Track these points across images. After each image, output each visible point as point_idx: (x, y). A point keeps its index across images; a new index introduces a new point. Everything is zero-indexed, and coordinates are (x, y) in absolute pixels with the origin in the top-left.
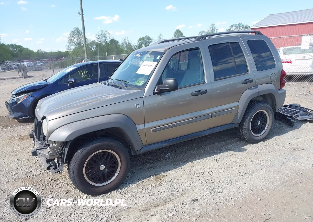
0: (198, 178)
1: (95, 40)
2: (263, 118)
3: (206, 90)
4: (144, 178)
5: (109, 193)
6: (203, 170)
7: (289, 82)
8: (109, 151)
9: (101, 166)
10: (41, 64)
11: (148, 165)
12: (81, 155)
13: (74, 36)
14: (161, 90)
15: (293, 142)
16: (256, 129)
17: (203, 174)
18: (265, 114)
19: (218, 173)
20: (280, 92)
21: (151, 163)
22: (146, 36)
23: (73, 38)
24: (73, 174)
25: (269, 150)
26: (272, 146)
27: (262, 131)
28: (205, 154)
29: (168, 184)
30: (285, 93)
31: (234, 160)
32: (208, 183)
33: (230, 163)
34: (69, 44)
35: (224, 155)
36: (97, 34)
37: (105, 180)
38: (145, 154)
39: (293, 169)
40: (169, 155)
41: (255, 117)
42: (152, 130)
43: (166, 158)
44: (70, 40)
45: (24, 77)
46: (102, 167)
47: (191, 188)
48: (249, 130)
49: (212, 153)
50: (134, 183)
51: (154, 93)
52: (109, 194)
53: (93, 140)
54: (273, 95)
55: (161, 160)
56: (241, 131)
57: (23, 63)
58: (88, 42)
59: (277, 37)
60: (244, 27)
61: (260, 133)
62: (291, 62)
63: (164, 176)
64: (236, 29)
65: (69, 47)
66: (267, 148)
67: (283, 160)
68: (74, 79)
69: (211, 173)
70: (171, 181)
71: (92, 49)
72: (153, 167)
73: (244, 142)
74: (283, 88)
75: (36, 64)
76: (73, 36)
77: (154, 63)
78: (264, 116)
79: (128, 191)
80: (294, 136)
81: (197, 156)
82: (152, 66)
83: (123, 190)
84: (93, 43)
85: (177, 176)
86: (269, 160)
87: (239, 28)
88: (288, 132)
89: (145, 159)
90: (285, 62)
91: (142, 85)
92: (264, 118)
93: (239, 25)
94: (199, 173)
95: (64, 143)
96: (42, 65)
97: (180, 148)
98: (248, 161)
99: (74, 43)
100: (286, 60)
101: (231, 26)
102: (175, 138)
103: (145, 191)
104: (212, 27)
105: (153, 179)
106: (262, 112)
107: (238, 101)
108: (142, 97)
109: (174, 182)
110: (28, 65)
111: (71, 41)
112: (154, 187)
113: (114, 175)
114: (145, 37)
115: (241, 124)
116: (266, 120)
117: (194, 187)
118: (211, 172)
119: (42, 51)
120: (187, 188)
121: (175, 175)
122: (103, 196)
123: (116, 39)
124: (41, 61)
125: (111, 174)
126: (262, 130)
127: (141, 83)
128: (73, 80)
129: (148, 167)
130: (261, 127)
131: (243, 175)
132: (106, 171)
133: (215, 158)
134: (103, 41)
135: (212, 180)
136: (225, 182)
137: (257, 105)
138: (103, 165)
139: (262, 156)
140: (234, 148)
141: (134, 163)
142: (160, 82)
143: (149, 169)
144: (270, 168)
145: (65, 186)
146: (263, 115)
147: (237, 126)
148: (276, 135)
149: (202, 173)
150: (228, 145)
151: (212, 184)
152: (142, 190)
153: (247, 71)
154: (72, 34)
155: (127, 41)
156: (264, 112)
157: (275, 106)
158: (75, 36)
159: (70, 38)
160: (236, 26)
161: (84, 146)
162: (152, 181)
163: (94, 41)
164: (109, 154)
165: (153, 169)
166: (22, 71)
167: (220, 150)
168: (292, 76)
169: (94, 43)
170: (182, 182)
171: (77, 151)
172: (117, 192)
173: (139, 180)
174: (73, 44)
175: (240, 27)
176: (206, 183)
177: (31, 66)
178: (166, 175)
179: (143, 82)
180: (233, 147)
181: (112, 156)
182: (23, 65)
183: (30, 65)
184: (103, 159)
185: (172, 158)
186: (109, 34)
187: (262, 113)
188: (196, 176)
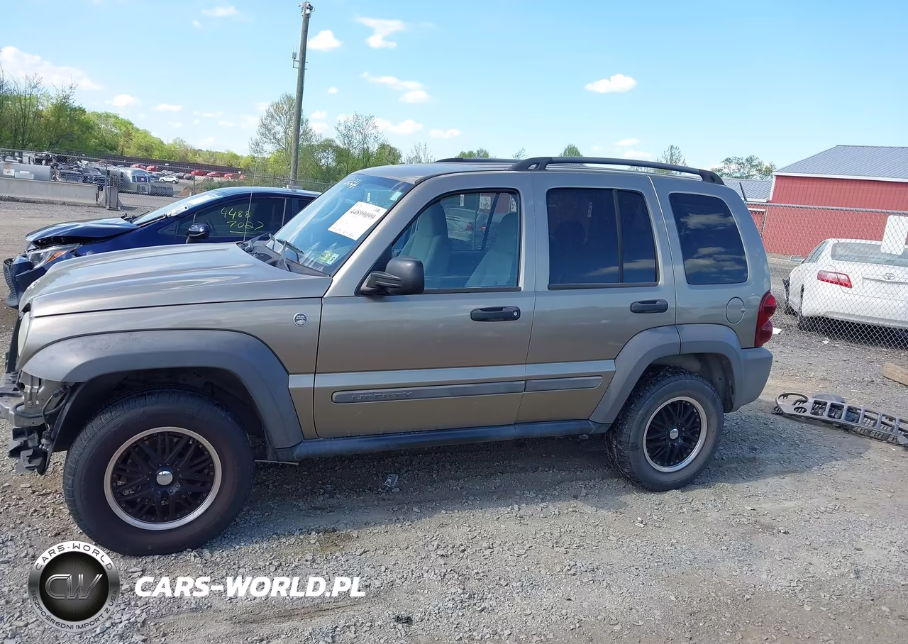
0: (441, 561)
1: (334, 138)
2: (687, 421)
3: (518, 311)
4: (291, 534)
5: (173, 555)
6: (468, 540)
7: (835, 339)
8: (191, 436)
9: (161, 473)
10: (175, 179)
11: (321, 499)
12: (104, 431)
13: (278, 118)
14: (377, 285)
15: (766, 506)
16: (660, 451)
17: (464, 551)
18: (697, 412)
19: (505, 557)
20: (753, 354)
21: (332, 495)
22: (478, 151)
23: (274, 123)
24: (70, 481)
25: (687, 518)
26: (700, 508)
27: (682, 459)
28: (495, 497)
29: (351, 562)
30: (768, 360)
31: (571, 526)
32: (464, 579)
33: (557, 534)
34: (258, 137)
35: (551, 507)
36: (342, 122)
37: (167, 515)
38: (308, 462)
39: (729, 583)
40: (393, 481)
41: (664, 414)
42: (335, 395)
43: (380, 489)
44: (264, 125)
45: (108, 207)
46: (165, 477)
47: (409, 583)
48: (636, 447)
49: (518, 497)
50: (254, 541)
51: (359, 293)
52: (173, 558)
53: (149, 394)
54: (727, 358)
55: (364, 491)
56: (616, 446)
57: (123, 170)
58: (314, 140)
59: (816, 207)
60: (764, 169)
61: (675, 464)
62: (847, 284)
63: (349, 537)
64: (739, 170)
65: (257, 144)
66: (685, 510)
67: (714, 552)
68: (205, 228)
69: (488, 552)
70: (362, 554)
71: (323, 161)
72: (332, 509)
73: (622, 483)
74: (766, 346)
75: (161, 178)
76: (276, 116)
77: (378, 211)
78: (690, 416)
79: (229, 561)
80: (775, 491)
81: (471, 498)
82: (372, 217)
83: (217, 554)
84: (327, 146)
85: (387, 543)
86: (672, 545)
87: (747, 170)
88: (765, 477)
89: (320, 482)
90: (832, 282)
91: (330, 264)
92: (691, 422)
93: (750, 160)
94: (453, 547)
95: (65, 387)
96: (177, 183)
97: (436, 467)
98: (611, 537)
99: (275, 138)
100: (834, 275)
101: (727, 160)
102: (405, 433)
103: (276, 569)
104: (672, 155)
105: (313, 541)
106: (688, 404)
107: (615, 359)
108: (322, 297)
109: (370, 559)
110: (134, 177)
111: (266, 130)
112: (305, 563)
113: (198, 506)
114: (475, 152)
115: (616, 427)
116: (695, 431)
117: (418, 581)
118: (489, 548)
119: (184, 145)
120: (398, 581)
121: (383, 539)
122: (153, 561)
123: (393, 144)
124: (176, 171)
125: (190, 503)
126: (682, 456)
127: (331, 259)
128: (201, 230)
129: (318, 505)
130: (680, 449)
131: (574, 574)
132: (175, 489)
133: (521, 513)
134: (355, 143)
135: (480, 571)
136: (514, 584)
137: (673, 379)
138: (168, 472)
139: (659, 530)
140: (587, 494)
141: (285, 486)
142: (381, 265)
143: (319, 512)
144: (663, 568)
145: (61, 516)
146: (690, 412)
147: (603, 430)
148: (727, 480)
149: (462, 548)
150: (574, 483)
151: (472, 584)
152: (268, 564)
153: (656, 279)
154: (272, 111)
155: (421, 155)
156: (692, 406)
157: (733, 394)
158: (280, 118)
159: (267, 122)
160: (741, 161)
161: (118, 406)
162: (309, 546)
163: (330, 141)
164: (191, 443)
165: (331, 514)
166: (106, 189)
167: (544, 492)
168: (845, 325)
169: (330, 146)
170: (394, 562)
171: (96, 415)
172: (195, 556)
173: (274, 536)
174: (271, 139)
175: (752, 166)
176: (456, 577)
177: (143, 179)
178: (358, 537)
179: (336, 256)
180: (584, 492)
181: (201, 451)
182: (122, 173)
183: (139, 179)
184: (170, 453)
185: (398, 490)
186: (375, 127)
187: (687, 407)
188: (439, 552)
